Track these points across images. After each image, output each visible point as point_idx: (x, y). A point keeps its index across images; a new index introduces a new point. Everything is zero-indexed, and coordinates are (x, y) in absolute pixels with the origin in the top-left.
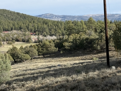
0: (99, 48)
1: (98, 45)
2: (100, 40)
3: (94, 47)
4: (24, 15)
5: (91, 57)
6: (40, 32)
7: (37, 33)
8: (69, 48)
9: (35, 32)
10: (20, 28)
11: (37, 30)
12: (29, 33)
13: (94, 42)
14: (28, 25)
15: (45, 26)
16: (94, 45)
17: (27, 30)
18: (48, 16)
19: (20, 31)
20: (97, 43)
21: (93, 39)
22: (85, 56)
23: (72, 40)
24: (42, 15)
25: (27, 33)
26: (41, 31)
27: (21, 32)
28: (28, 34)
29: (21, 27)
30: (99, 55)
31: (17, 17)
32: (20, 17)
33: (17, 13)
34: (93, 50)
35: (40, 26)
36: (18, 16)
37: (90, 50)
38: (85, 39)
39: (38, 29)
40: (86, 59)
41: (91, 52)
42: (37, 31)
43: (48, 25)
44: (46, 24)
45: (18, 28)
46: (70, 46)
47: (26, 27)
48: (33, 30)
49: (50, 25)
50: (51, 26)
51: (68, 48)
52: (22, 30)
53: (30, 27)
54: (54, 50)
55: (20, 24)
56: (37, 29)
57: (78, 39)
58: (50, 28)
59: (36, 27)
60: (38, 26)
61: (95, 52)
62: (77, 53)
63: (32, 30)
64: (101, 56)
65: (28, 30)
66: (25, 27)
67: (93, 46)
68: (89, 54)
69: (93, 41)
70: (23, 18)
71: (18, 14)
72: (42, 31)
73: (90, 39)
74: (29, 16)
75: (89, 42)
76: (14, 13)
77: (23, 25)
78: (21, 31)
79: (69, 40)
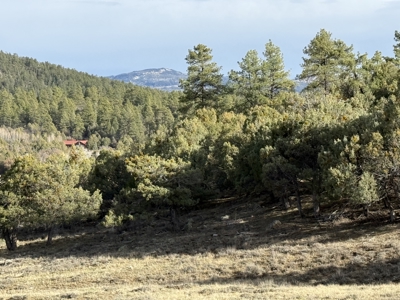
0: (368, 190)
1: (360, 172)
2: (377, 136)
3: (333, 186)
4: (52, 68)
5: (308, 258)
6: (110, 136)
7: (94, 138)
8: (164, 191)
9: (86, 135)
10: (26, 120)
11: (95, 129)
12: (60, 139)
13: (336, 151)
14: (61, 104)
15: (131, 111)
16: (335, 171)
17: (53, 127)
18: (154, 80)
19: (21, 129)
20: (358, 152)
21: (326, 129)
22: (261, 251)
23: (197, 147)
24: (134, 74)
25: (51, 138)
26: (114, 130)
27: (24, 136)
28: (53, 142)
29: (28, 115)
30: (372, 241)
31: (24, 79)
32: (34, 76)
33: (22, 59)
34: (323, 209)
35: (109, 110)
36: (26, 74)
37: (308, 204)
38: (274, 134)
39: (99, 122)
40: (265, 276)
41: (314, 220)
42: (93, 131)
43: (145, 109)
44: (136, 103)
45: (17, 119)
46: (174, 181)
47: (52, 113)
48: (80, 126)
49: (154, 107)
50: (156, 112)
51: (152, 188)
52: (32, 126)
53: (65, 115)
54: (71, 207)
55: (25, 103)
56: (95, 125)
57: (235, 141)
58: (150, 118)
59: (95, 114)
60: (100, 112)
61: (337, 223)
62: (217, 229)
63: (75, 127)
64: (383, 256)
65: (59, 129)
66: (46, 115)
67: (328, 174)
68: (295, 235)
69: (327, 146)
70: (47, 82)
71: (28, 63)
72: (118, 132)
73: (305, 128)
74: (73, 71)
75: (297, 147)
76: (13, 59)
77: (36, 104)
78: (29, 130)
79: (178, 144)
